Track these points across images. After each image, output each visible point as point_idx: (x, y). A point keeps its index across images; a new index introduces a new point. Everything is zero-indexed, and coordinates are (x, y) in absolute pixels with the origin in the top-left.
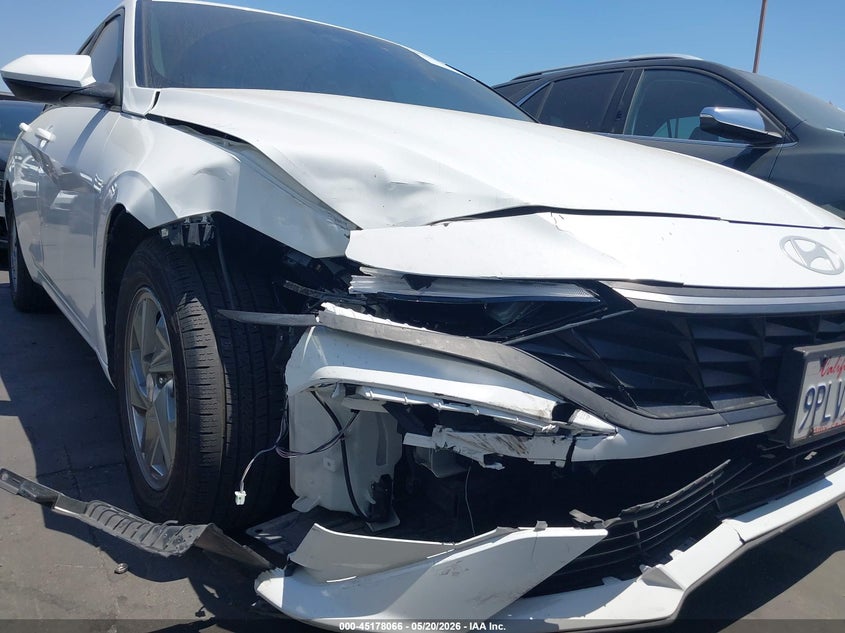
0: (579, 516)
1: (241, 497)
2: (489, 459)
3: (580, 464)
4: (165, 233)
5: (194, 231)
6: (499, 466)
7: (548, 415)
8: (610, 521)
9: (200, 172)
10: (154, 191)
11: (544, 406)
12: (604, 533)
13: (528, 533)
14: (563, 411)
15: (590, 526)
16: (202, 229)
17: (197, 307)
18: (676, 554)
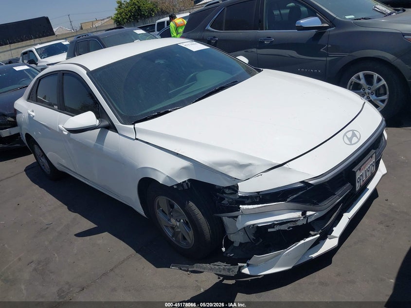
0: (312, 233)
1: (224, 249)
2: (289, 228)
3: (310, 223)
4: (175, 187)
5: (185, 185)
6: (291, 228)
7: (301, 216)
8: (319, 232)
9: (181, 169)
10: (168, 176)
11: (299, 214)
12: (319, 235)
13: (302, 242)
14: (304, 214)
15: (315, 235)
16: (187, 184)
17: (191, 204)
18: (334, 229)
